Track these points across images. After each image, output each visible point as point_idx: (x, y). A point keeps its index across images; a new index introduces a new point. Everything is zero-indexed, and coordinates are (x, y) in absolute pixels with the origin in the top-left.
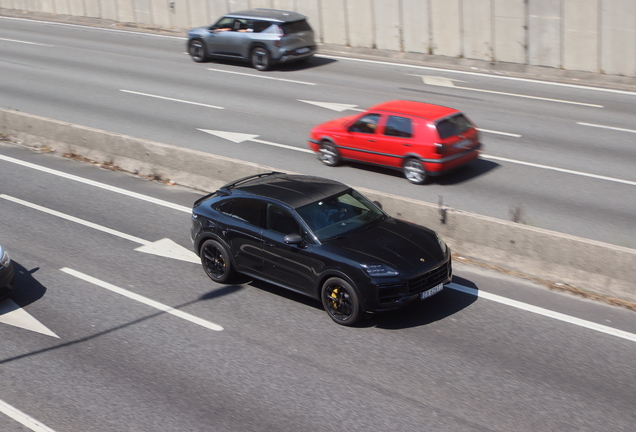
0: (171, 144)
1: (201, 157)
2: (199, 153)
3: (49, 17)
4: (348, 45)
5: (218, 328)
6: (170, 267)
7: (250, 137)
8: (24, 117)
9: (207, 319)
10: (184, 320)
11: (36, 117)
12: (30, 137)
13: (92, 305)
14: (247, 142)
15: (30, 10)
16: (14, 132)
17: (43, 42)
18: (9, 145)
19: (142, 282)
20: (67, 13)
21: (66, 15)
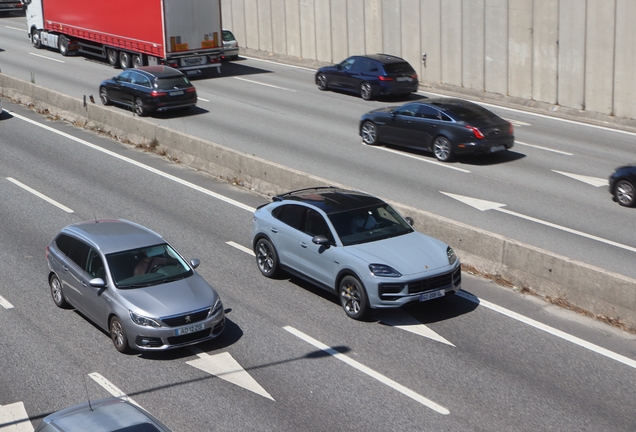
0: (410, 205)
1: (442, 223)
2: (440, 218)
3: (294, 60)
4: (612, 115)
5: (445, 411)
6: (398, 338)
7: (496, 206)
8: (260, 163)
9: (433, 400)
10: (409, 398)
11: (274, 164)
12: (265, 184)
13: (312, 370)
14: (492, 210)
15: (276, 52)
16: (249, 177)
17: (286, 86)
18: (243, 191)
19: (367, 351)
20: (314, 58)
21: (313, 61)
